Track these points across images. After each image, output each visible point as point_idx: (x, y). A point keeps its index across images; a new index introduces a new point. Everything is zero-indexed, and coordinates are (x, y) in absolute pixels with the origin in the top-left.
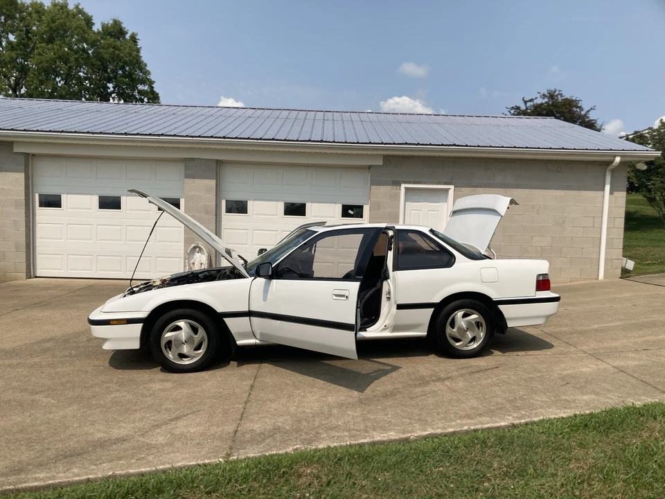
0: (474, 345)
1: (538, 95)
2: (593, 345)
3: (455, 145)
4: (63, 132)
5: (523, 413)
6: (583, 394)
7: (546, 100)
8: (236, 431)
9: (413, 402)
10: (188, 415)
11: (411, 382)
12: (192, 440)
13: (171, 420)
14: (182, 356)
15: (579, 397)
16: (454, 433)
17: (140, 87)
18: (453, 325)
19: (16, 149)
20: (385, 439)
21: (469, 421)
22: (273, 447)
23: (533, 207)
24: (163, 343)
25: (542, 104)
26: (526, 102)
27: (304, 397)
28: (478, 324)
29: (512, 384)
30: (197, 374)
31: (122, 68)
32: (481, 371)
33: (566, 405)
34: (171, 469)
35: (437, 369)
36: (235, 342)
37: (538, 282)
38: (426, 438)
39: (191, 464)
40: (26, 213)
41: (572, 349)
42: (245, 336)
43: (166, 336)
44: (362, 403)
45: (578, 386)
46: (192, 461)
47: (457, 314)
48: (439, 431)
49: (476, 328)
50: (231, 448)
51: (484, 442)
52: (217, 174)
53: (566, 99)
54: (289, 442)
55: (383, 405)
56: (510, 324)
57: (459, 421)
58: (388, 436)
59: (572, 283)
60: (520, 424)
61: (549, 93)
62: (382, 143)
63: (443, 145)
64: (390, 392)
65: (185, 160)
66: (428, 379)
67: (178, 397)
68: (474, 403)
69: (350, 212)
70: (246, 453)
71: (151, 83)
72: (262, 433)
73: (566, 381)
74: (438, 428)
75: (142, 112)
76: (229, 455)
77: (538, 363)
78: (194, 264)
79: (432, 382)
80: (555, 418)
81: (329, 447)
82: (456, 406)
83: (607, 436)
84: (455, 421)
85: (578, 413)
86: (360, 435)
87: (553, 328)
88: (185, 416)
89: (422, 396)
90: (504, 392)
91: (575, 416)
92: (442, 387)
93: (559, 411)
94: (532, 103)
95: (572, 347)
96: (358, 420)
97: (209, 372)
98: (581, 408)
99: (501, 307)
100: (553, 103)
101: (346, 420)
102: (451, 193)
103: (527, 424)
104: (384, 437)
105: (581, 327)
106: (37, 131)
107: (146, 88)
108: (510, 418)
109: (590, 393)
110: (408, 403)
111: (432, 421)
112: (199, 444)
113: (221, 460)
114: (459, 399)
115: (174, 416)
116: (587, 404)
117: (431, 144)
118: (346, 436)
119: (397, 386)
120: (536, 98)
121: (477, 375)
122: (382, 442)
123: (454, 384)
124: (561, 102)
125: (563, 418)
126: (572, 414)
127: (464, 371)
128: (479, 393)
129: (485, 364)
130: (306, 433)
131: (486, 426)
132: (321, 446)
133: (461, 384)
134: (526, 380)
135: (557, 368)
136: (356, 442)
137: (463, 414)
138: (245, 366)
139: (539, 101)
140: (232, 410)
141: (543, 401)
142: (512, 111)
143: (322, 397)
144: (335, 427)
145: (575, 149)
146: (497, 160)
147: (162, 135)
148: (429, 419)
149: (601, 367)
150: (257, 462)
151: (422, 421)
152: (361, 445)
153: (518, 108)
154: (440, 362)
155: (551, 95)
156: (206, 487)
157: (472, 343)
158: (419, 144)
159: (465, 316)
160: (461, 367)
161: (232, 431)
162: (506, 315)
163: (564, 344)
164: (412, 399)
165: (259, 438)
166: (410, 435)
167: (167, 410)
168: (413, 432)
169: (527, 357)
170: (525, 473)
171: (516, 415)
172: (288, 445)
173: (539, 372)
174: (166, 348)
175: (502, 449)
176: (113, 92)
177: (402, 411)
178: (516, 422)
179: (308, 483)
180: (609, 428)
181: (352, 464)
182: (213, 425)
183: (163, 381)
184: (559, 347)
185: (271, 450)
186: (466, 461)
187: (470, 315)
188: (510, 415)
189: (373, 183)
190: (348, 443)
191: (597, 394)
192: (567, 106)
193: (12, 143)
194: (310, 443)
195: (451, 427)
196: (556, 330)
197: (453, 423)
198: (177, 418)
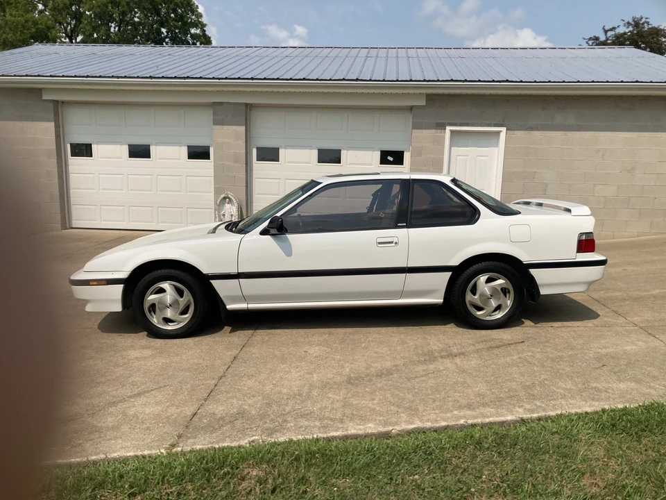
0: (499, 315)
1: (622, 23)
2: (647, 315)
3: (507, 81)
4: (88, 76)
5: (538, 403)
6: (620, 381)
7: (631, 29)
8: (195, 414)
9: (409, 384)
10: (151, 390)
11: (415, 358)
12: (143, 422)
13: (130, 397)
14: (167, 320)
15: (615, 386)
16: (446, 428)
17: (193, 31)
18: (474, 291)
19: (45, 97)
20: (360, 432)
21: (469, 412)
22: (228, 437)
23: (598, 151)
24: (146, 306)
25: (625, 33)
26: (606, 32)
27: (287, 372)
28: (505, 291)
29: (534, 364)
30: (183, 340)
31: (174, 11)
32: (503, 346)
33: (595, 394)
34: (103, 460)
35: (451, 342)
36: (225, 306)
37: (580, 242)
38: (409, 433)
39: (128, 455)
40: (58, 163)
41: (621, 320)
42: (235, 299)
43: (149, 298)
44: (349, 383)
45: (616, 370)
46: (130, 451)
47: (479, 278)
48: (428, 425)
49: (502, 295)
50: (180, 436)
51: (479, 443)
52: (246, 119)
53: (654, 28)
54: (248, 432)
55: (374, 386)
56: (543, 291)
57: (456, 412)
58: (365, 429)
59: (639, 238)
60: (532, 420)
61: (634, 21)
62: (424, 81)
63: (493, 81)
64: (387, 369)
65: (214, 104)
66: (436, 354)
67: (151, 368)
68: (482, 388)
69: (390, 159)
70: (195, 444)
71: (203, 26)
72: (222, 418)
73: (602, 362)
74: (428, 420)
75: (176, 54)
76: (173, 446)
77: (573, 338)
78: (224, 215)
79: (440, 359)
80: (576, 414)
81: (291, 441)
82: (459, 392)
83: (639, 441)
84: (451, 411)
85: (607, 407)
86: (332, 426)
87: (603, 292)
88: (148, 392)
89: (421, 376)
90: (522, 375)
91: (604, 411)
92: (449, 365)
93: (584, 403)
94: (613, 33)
95: (621, 318)
96: (338, 405)
97: (197, 339)
98: (614, 399)
99: (533, 271)
100: (638, 32)
101: (324, 405)
102: (503, 136)
103: (539, 419)
104: (360, 429)
105: (637, 293)
106: (63, 76)
107: (198, 31)
108: (521, 410)
109: (630, 380)
110: (403, 385)
111: (424, 411)
112: (148, 428)
113: (162, 451)
114: (465, 382)
115: (136, 392)
116: (622, 395)
117: (480, 81)
118: (316, 426)
119: (398, 362)
120: (618, 26)
121: (496, 351)
122: (356, 437)
123: (465, 362)
124: (647, 31)
125: (587, 413)
126: (599, 409)
127: (481, 346)
128: (492, 376)
129: (509, 337)
130: (272, 420)
131: (487, 420)
132: (282, 439)
133: (474, 362)
134: (553, 360)
135: (596, 345)
136: (325, 436)
137: (464, 402)
138: (238, 333)
139: (621, 30)
140: (201, 387)
141: (566, 389)
142: (590, 42)
143: (307, 373)
144: (307, 414)
145: (651, 82)
146: (556, 97)
147: (188, 77)
148: (421, 408)
149: (651, 345)
150: (201, 456)
151: (412, 410)
152: (329, 440)
153: (597, 39)
154: (458, 332)
155: (637, 24)
156: (131, 487)
157: (497, 312)
158: (466, 81)
159: (489, 280)
160: (480, 340)
161: (190, 413)
162: (539, 281)
163: (612, 314)
164: (409, 379)
165: (217, 424)
166: (391, 428)
167: (133, 384)
168: (396, 424)
169: (563, 329)
170: (520, 490)
171: (528, 406)
172: (245, 435)
173: (572, 349)
174: (150, 311)
175: (499, 453)
176: (166, 37)
177: (393, 395)
178: (526, 416)
179: (249, 489)
180: (643, 430)
181: (310, 466)
182: (173, 405)
183: (144, 347)
184: (605, 316)
185: (224, 440)
186: (450, 468)
187: (495, 280)
188: (522, 406)
189: (416, 126)
190: (315, 436)
191: (638, 382)
192: (654, 36)
193: (41, 89)
194: (272, 434)
195: (444, 420)
196: (607, 295)
197: (449, 415)
198: (139, 395)
